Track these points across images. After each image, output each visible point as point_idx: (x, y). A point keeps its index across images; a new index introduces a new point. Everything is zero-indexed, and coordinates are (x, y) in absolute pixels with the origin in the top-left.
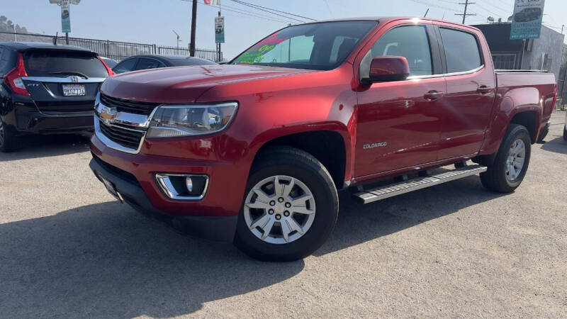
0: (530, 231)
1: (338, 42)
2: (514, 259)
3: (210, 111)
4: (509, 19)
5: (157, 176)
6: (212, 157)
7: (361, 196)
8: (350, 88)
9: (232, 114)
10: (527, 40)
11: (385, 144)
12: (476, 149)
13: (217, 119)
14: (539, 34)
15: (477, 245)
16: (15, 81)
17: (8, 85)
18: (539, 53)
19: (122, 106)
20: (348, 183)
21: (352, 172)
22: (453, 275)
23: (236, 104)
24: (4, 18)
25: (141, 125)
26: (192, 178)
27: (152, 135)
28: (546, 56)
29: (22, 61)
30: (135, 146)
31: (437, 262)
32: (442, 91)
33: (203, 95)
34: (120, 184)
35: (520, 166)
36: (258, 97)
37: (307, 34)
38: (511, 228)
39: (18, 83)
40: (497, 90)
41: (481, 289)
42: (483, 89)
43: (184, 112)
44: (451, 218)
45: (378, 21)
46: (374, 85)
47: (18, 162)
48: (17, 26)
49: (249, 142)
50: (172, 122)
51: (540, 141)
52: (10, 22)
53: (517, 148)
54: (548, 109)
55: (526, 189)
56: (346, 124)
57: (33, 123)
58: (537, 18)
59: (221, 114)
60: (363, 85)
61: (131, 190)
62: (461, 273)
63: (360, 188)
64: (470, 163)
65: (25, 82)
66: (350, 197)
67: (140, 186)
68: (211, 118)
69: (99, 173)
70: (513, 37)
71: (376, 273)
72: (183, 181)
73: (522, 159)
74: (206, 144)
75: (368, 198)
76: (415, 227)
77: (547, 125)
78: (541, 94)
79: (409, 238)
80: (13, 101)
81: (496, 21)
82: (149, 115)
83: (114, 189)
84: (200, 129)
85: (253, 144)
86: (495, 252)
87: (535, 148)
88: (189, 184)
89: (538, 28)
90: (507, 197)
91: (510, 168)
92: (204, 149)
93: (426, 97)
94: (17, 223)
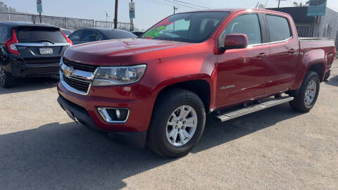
0: (319, 136)
1: (205, 22)
2: (310, 154)
3: (130, 70)
4: (307, 3)
5: (99, 109)
6: (131, 96)
7: (219, 117)
8: (212, 53)
9: (143, 71)
10: (317, 17)
11: (233, 86)
12: (287, 86)
13: (134, 74)
14: (324, 12)
15: (288, 145)
16: (11, 46)
17: (7, 48)
18: (324, 25)
19: (77, 66)
20: (212, 110)
21: (214, 103)
22: (274, 164)
23: (145, 66)
24: (2, 3)
25: (89, 78)
26: (120, 110)
27: (95, 84)
28: (329, 26)
29: (14, 34)
30: (85, 90)
31: (264, 156)
32: (267, 53)
33: (125, 60)
34: (76, 112)
35: (313, 96)
36: (158, 61)
37: (186, 19)
38: (308, 135)
39: (13, 47)
40: (300, 50)
41: (291, 173)
42: (292, 51)
43: (114, 71)
44: (272, 128)
45: (229, 12)
46: (227, 51)
47: (14, 95)
48: (10, 8)
49: (153, 88)
50: (107, 77)
51: (325, 81)
52: (6, 6)
53: (312, 85)
54: (330, 61)
55: (317, 110)
56: (210, 75)
57: (22, 71)
58: (323, 3)
59: (136, 71)
60: (221, 51)
61: (83, 117)
62: (278, 163)
63: (219, 112)
64: (283, 95)
65: (17, 46)
66: (213, 118)
67: (88, 114)
68: (131, 74)
69: (64, 105)
70: (309, 15)
71: (228, 164)
72: (114, 112)
73: (314, 92)
74: (128, 89)
75: (224, 118)
76: (251, 134)
77: (329, 71)
78: (326, 52)
79: (247, 141)
80: (10, 58)
81: (299, 4)
82: (93, 72)
83: (73, 115)
84: (124, 81)
85: (156, 89)
86: (298, 150)
87: (322, 84)
88: (118, 113)
89: (324, 9)
90: (305, 114)
91: (307, 98)
92: (126, 92)
93: (258, 57)
94: (15, 134)
